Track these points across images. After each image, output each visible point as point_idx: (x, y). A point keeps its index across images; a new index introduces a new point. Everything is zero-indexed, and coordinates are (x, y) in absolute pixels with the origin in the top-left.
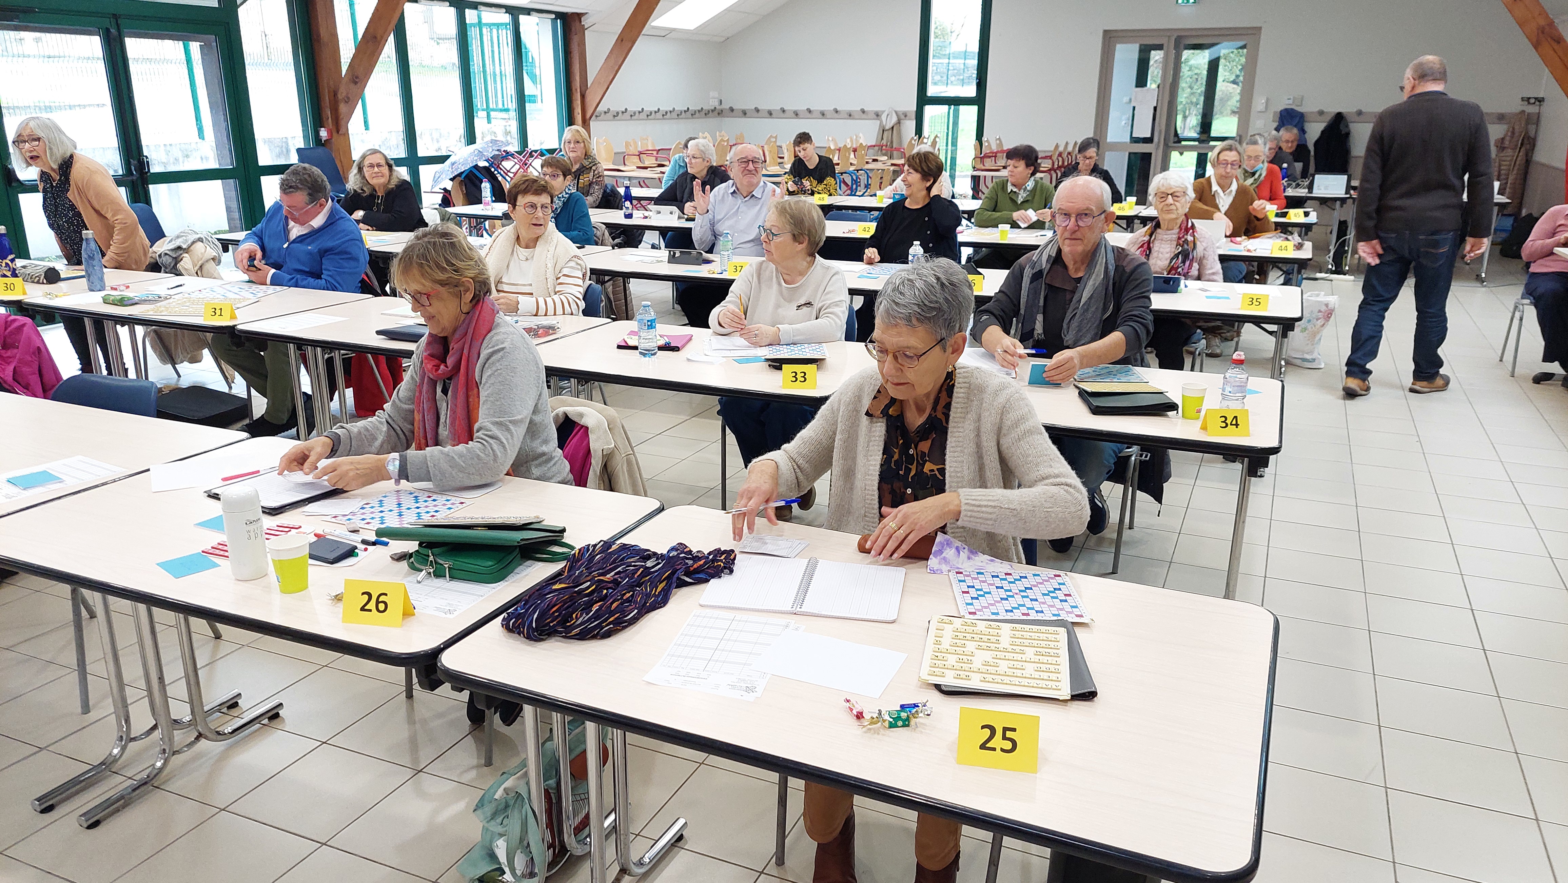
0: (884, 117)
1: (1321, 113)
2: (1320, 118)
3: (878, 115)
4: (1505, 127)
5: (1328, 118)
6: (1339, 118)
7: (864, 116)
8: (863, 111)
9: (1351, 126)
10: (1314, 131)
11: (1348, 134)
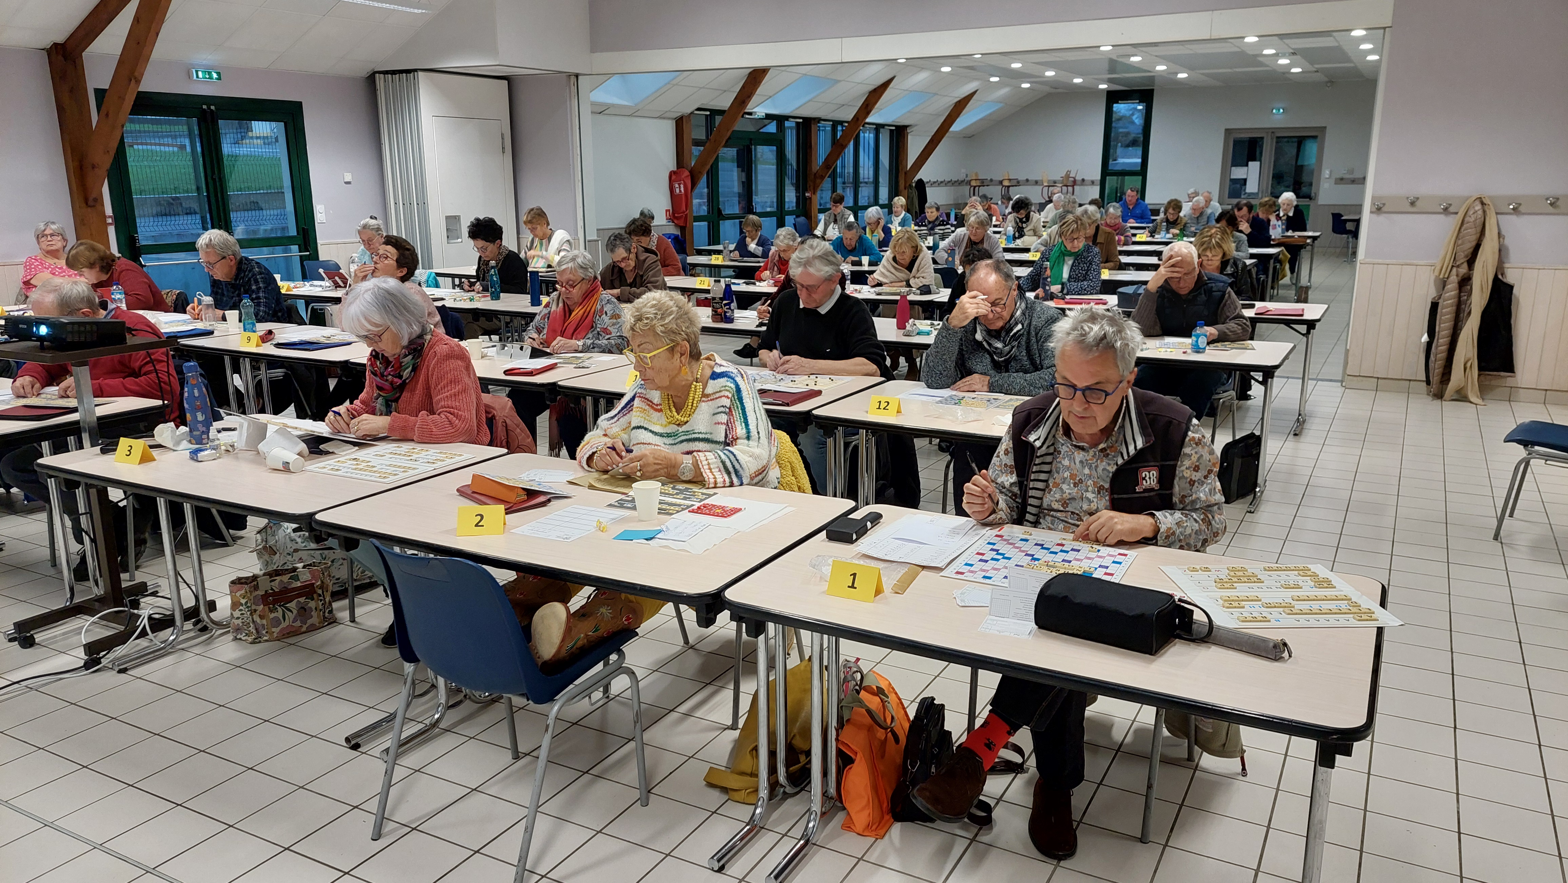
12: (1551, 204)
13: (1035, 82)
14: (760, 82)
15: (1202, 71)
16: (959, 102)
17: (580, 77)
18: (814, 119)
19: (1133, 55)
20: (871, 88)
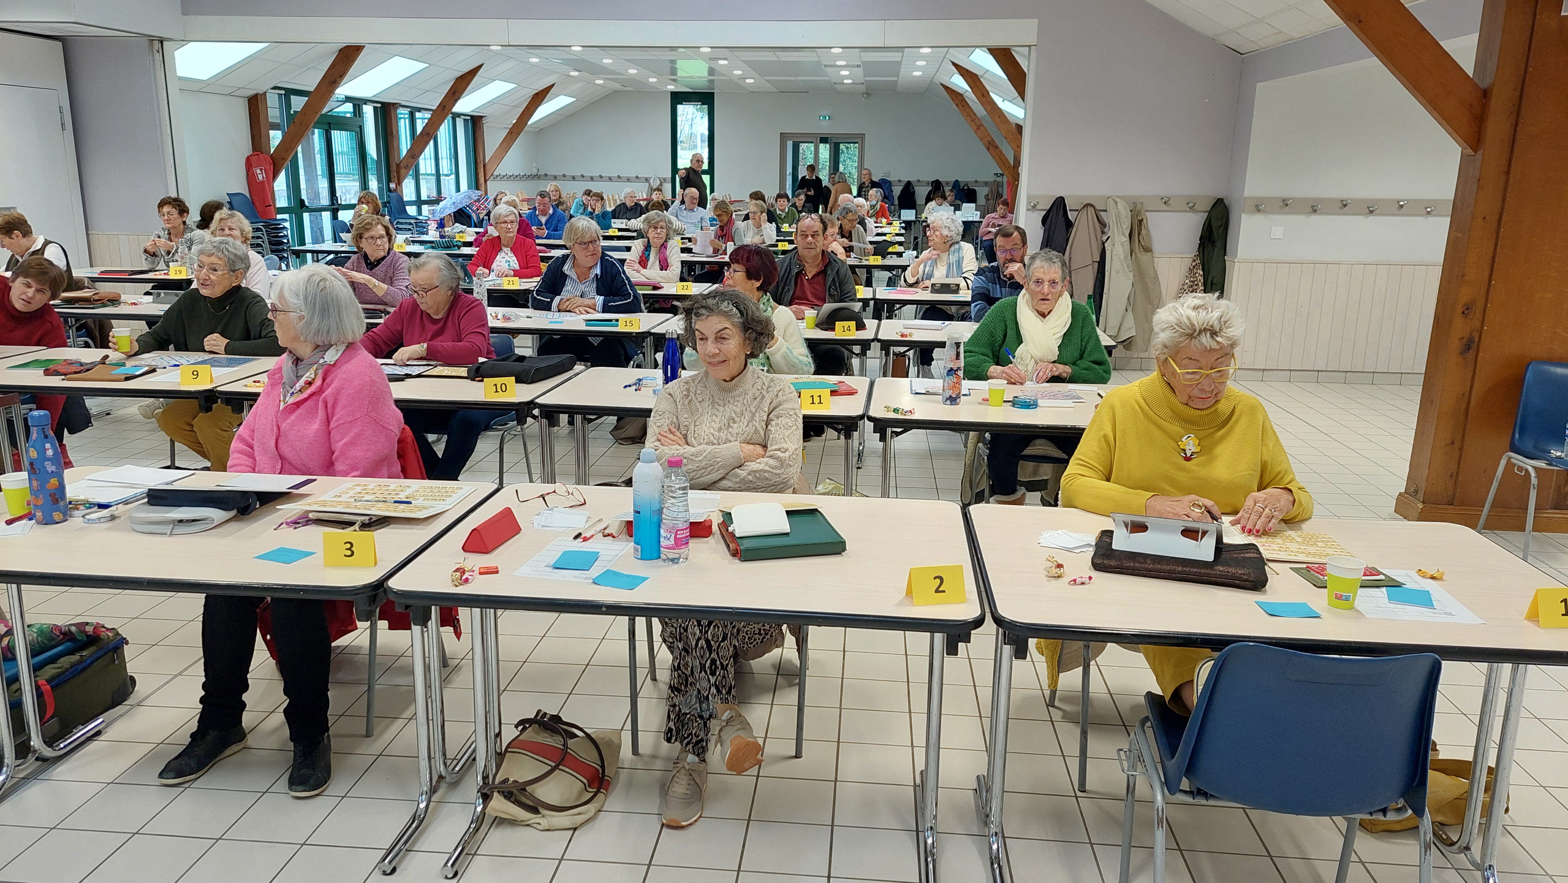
0: (651, 181)
1: (900, 181)
2: (898, 184)
3: (647, 180)
4: (988, 189)
5: (903, 184)
6: (909, 183)
7: (638, 180)
8: (637, 177)
9: (915, 188)
10: (897, 191)
11: (914, 192)
12: (1165, 203)
13: (608, 79)
14: (353, 61)
15: (768, 78)
16: (537, 94)
17: (165, 43)
18: (394, 104)
19: (720, 59)
20: (461, 74)
